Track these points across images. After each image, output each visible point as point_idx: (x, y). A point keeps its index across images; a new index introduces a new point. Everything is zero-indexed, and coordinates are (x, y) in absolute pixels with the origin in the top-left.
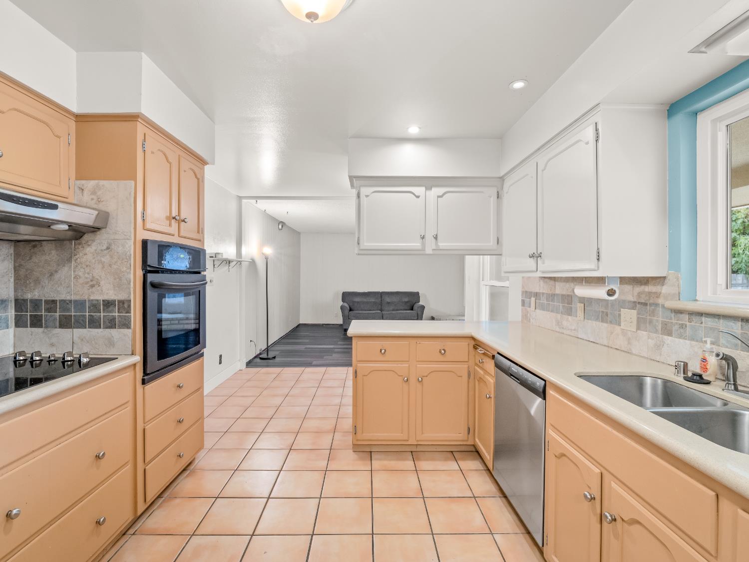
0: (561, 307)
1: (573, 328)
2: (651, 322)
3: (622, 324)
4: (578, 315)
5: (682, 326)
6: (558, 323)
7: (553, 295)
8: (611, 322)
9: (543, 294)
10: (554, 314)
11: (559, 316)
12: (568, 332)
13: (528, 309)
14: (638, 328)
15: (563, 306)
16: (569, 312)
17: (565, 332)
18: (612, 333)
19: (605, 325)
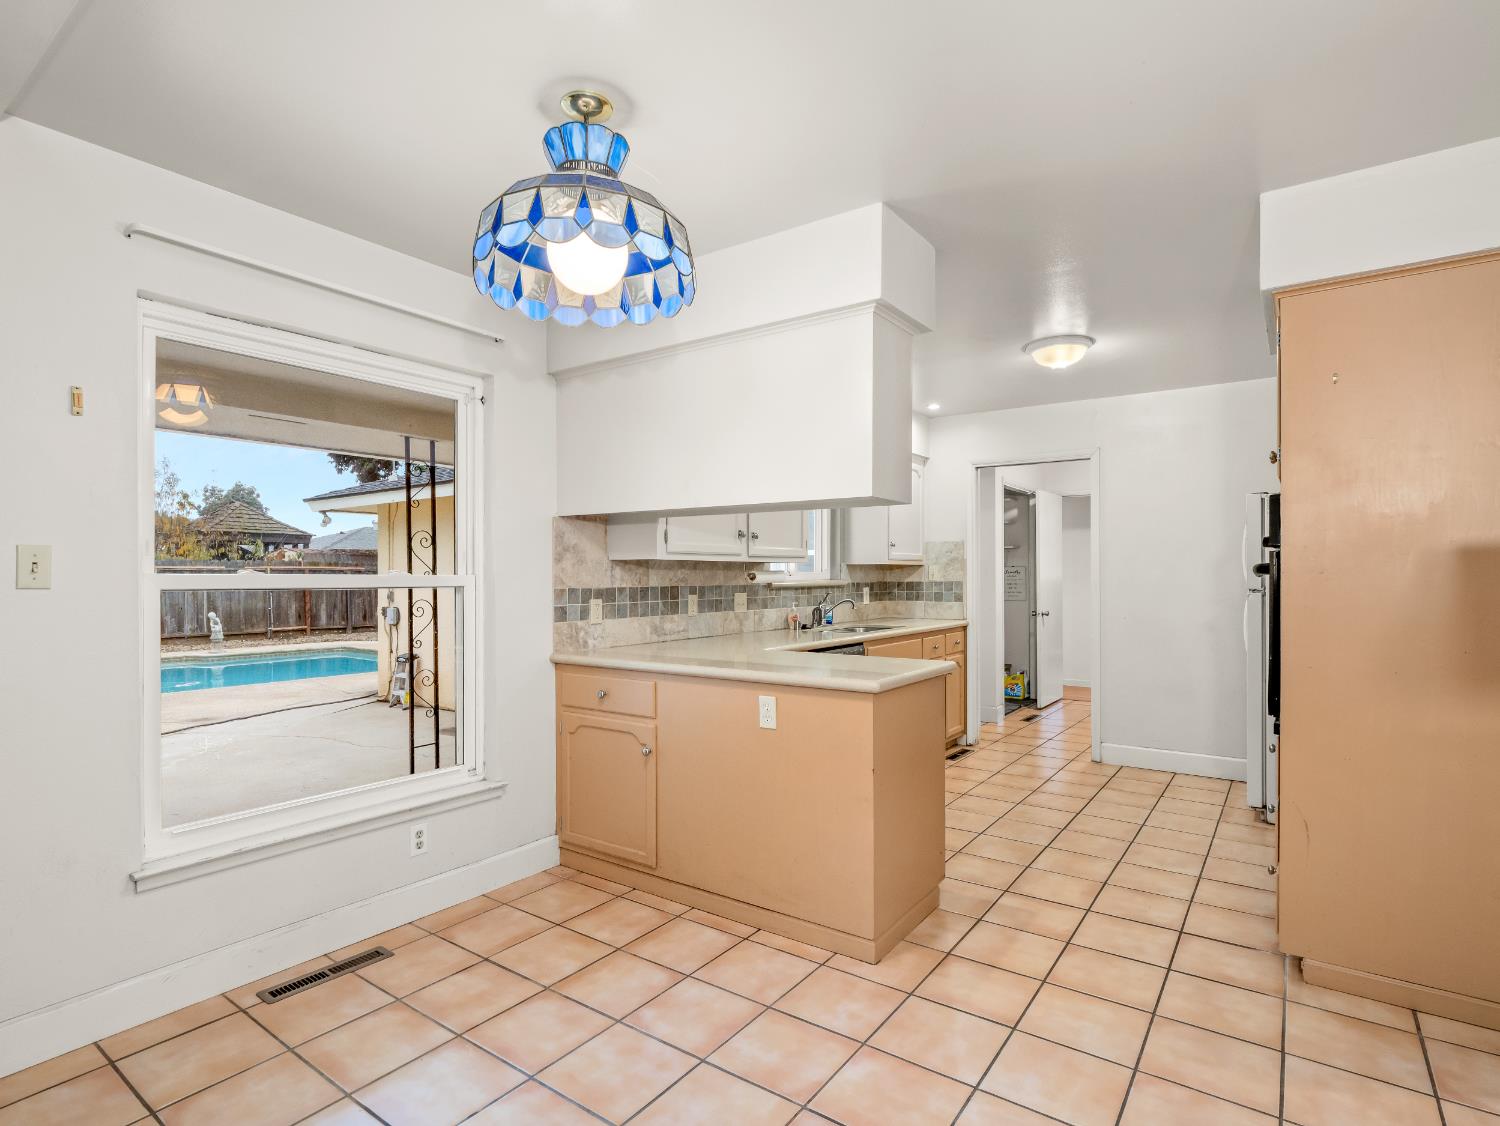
0: (660, 605)
1: (682, 628)
2: (755, 600)
3: (736, 608)
4: (690, 610)
5: (773, 599)
6: (656, 630)
7: (644, 591)
8: (725, 610)
9: (621, 590)
10: (649, 619)
11: (657, 619)
12: (673, 637)
13: (580, 623)
14: (748, 609)
15: (664, 604)
16: (674, 609)
17: (668, 638)
18: (726, 620)
19: (719, 614)
